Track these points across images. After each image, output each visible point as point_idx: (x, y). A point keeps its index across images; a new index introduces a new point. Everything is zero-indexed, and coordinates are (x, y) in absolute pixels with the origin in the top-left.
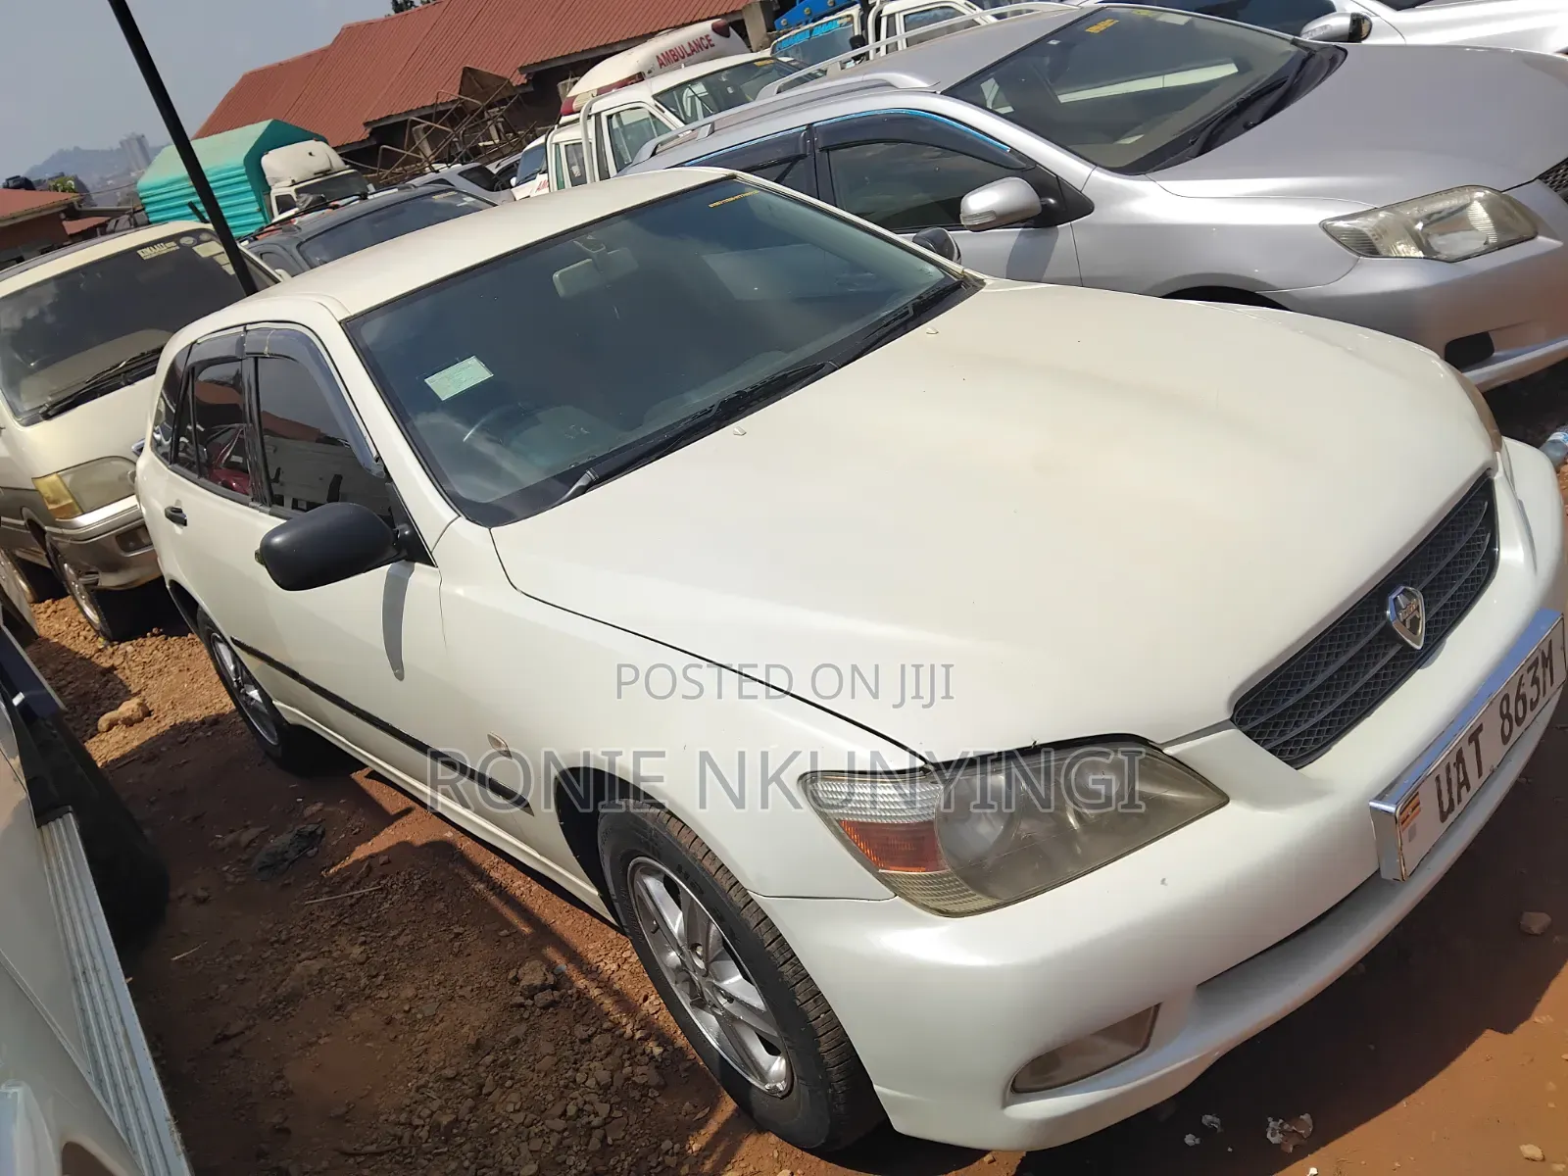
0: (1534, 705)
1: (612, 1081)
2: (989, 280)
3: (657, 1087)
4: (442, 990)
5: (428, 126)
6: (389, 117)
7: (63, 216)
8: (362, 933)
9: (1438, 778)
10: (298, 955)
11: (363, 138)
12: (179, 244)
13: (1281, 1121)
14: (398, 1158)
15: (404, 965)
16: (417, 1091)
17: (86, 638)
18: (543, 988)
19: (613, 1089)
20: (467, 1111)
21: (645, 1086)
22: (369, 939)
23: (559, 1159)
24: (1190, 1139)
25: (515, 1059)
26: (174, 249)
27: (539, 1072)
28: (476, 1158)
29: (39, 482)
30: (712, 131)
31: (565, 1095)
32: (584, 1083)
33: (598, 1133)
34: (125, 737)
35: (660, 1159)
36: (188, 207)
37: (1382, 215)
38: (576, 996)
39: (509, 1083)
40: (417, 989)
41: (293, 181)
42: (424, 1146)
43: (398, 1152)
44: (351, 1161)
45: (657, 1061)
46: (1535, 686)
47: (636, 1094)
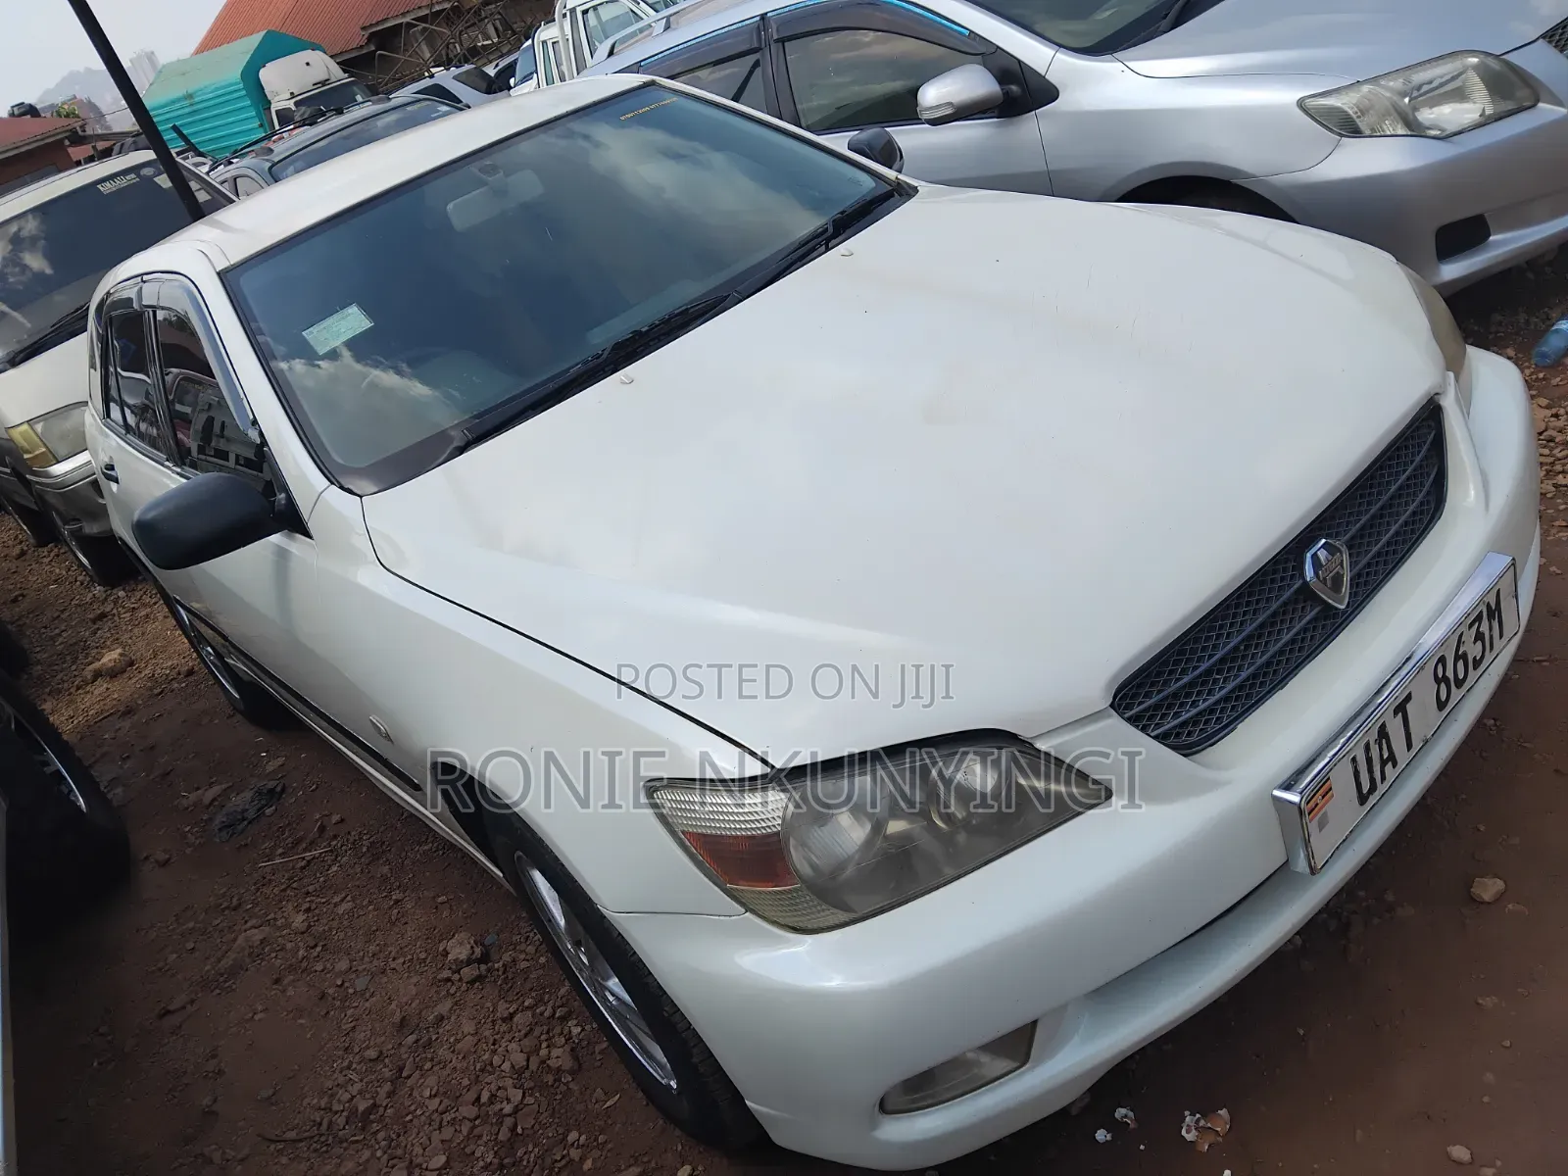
0: (1477, 663)
1: (528, 1065)
2: (923, 187)
3: (572, 1072)
4: (376, 963)
5: (424, 28)
6: (385, 20)
7: (67, 143)
8: (308, 899)
9: (1354, 760)
10: (246, 922)
11: (361, 44)
12: (139, 176)
13: (1198, 1116)
14: (315, 1145)
15: (342, 935)
16: (341, 1072)
17: (82, 584)
18: (469, 962)
19: (527, 1074)
20: (385, 1096)
21: (559, 1069)
22: (314, 906)
23: (468, 1150)
24: (1101, 1135)
25: (437, 1039)
26: (134, 181)
27: (459, 1054)
28: (390, 1147)
29: (12, 431)
30: (667, 27)
31: (480, 1079)
32: (499, 1067)
33: (509, 1121)
34: (108, 689)
35: (565, 1152)
36: (172, 131)
37: (1366, 88)
38: (501, 970)
39: (428, 1065)
40: (351, 961)
41: (292, 93)
42: (341, 1133)
43: (316, 1139)
44: (272, 1147)
45: (574, 1042)
46: (1479, 643)
47: (550, 1079)
